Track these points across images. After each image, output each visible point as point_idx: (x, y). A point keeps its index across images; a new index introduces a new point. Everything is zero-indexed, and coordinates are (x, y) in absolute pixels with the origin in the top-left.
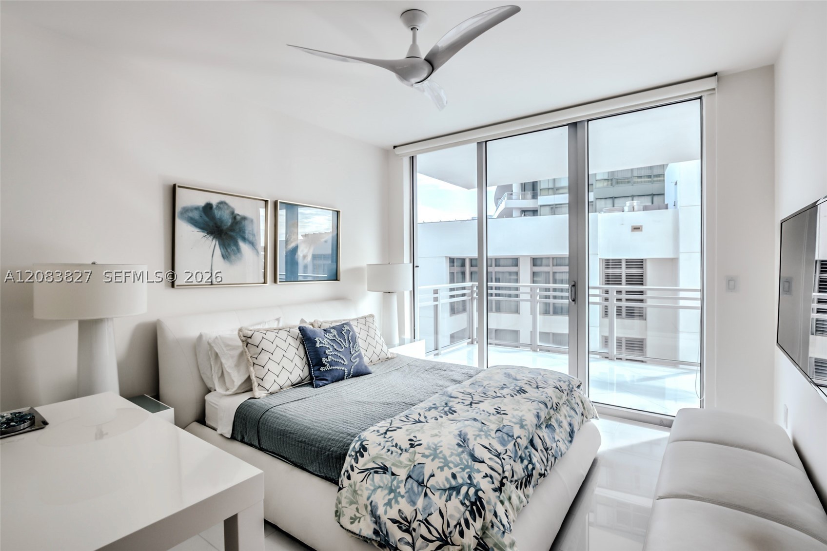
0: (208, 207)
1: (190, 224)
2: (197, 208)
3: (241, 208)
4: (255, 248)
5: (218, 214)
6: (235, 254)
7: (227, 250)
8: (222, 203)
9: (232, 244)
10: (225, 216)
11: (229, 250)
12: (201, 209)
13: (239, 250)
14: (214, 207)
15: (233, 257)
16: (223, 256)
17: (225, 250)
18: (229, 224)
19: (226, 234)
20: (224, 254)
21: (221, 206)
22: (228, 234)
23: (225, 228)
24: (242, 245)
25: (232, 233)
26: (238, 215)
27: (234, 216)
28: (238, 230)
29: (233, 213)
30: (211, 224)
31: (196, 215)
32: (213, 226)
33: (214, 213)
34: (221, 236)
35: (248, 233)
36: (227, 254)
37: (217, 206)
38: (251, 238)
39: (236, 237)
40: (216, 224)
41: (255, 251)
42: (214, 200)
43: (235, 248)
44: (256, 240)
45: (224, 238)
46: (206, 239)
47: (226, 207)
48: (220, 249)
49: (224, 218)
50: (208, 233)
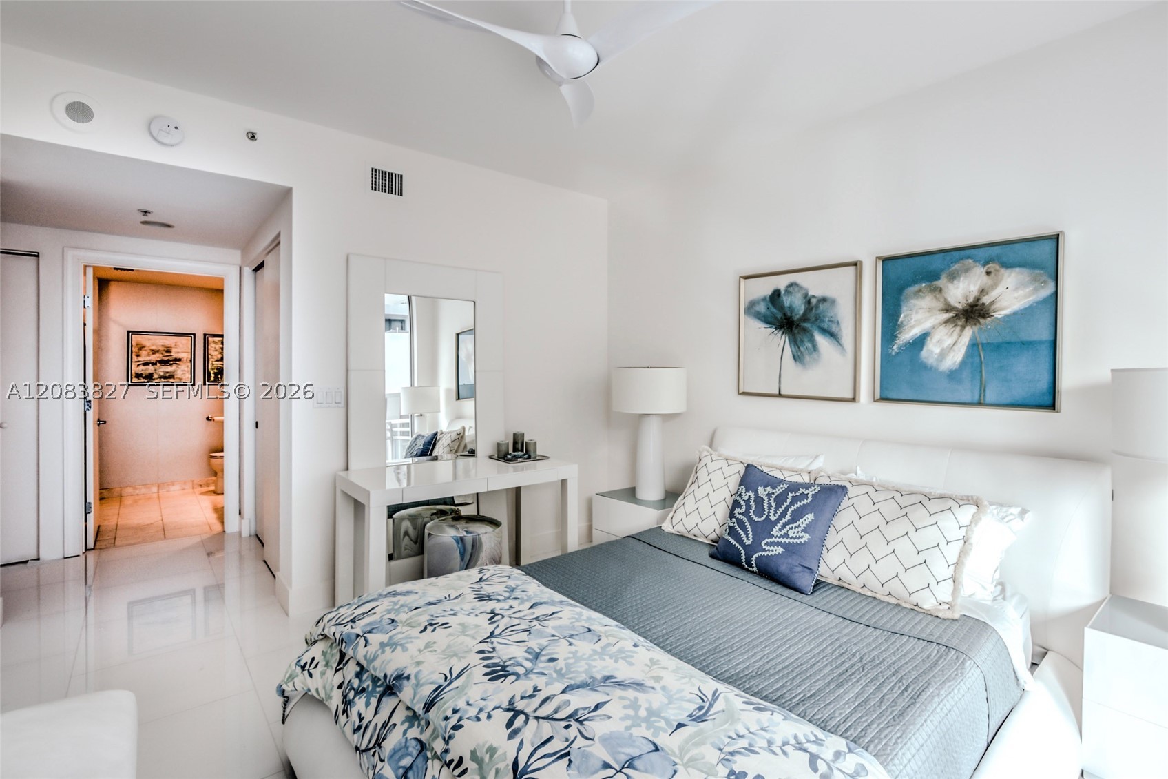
0: (776, 295)
1: (757, 320)
2: (764, 299)
3: (815, 285)
4: (838, 342)
5: (786, 301)
6: (810, 354)
7: (799, 348)
8: (792, 285)
9: (806, 340)
10: (797, 302)
11: (802, 349)
12: (768, 299)
13: (815, 347)
14: (783, 292)
15: (807, 358)
16: (794, 357)
17: (797, 349)
18: (801, 312)
19: (798, 326)
20: (795, 354)
21: (791, 289)
22: (800, 326)
23: (796, 318)
24: (820, 339)
25: (807, 325)
26: (814, 296)
27: (808, 299)
28: (813, 319)
29: (806, 296)
30: (779, 315)
31: (762, 308)
32: (781, 318)
33: (783, 301)
34: (791, 331)
35: (829, 321)
36: (799, 354)
37: (786, 291)
38: (834, 328)
39: (811, 328)
40: (785, 314)
41: (840, 347)
42: (781, 283)
43: (809, 345)
44: (840, 330)
45: (796, 331)
46: (773, 335)
47: (796, 289)
48: (791, 347)
49: (794, 306)
50: (776, 329)
